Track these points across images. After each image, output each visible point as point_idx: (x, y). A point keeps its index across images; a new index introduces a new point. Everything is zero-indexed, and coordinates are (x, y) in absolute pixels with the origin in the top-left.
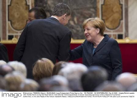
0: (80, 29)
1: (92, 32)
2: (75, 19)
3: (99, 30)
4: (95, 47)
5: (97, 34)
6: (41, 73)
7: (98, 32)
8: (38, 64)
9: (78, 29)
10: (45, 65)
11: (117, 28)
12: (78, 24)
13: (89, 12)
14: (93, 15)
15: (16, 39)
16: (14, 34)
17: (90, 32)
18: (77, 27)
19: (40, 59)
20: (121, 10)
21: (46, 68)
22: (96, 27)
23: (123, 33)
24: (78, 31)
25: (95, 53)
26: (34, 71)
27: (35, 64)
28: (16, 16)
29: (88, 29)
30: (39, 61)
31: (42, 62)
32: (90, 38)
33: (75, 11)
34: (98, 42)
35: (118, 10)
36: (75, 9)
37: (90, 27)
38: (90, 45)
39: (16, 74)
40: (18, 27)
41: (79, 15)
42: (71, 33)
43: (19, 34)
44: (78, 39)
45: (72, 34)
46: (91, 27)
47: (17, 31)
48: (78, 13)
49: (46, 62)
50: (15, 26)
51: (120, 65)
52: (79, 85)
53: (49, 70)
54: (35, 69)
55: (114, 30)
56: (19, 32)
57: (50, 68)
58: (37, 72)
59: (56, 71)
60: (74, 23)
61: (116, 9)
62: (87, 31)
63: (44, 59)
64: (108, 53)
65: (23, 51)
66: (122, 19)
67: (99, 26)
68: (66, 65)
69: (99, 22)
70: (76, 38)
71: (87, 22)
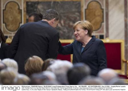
0: (66, 30)
1: (81, 33)
2: (62, 22)
3: (87, 31)
4: (84, 46)
5: (86, 35)
6: (32, 69)
7: (87, 33)
8: (29, 61)
9: (64, 30)
10: (36, 62)
11: (98, 29)
12: (65, 26)
13: (75, 16)
14: (78, 18)
15: (10, 39)
16: (8, 35)
17: (79, 32)
18: (64, 29)
19: (31, 57)
20: (102, 14)
21: (37, 65)
22: (85, 29)
23: (104, 34)
24: (64, 32)
25: (83, 52)
26: (26, 67)
27: (27, 60)
28: (10, 19)
29: (78, 31)
30: (31, 58)
31: (33, 59)
32: (79, 38)
33: (62, 15)
34: (86, 42)
35: (99, 14)
36: (62, 13)
37: (79, 29)
38: (79, 45)
39: (10, 70)
40: (12, 29)
41: (65, 18)
42: (58, 34)
43: (13, 34)
44: (64, 39)
45: (60, 35)
46: (81, 28)
47: (11, 32)
48: (65, 16)
49: (36, 59)
50: (9, 27)
51: (104, 62)
52: (65, 79)
53: (39, 66)
54: (27, 65)
55: (97, 31)
56: (12, 33)
57: (40, 64)
58: (28, 68)
59: (45, 67)
60: (61, 25)
61: (98, 12)
62: (77, 32)
63: (34, 56)
64: (95, 51)
65: (16, 49)
66: (103, 22)
67: (88, 28)
68: (54, 62)
69: (88, 24)
70: (63, 38)
71: (77, 24)
